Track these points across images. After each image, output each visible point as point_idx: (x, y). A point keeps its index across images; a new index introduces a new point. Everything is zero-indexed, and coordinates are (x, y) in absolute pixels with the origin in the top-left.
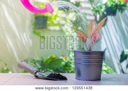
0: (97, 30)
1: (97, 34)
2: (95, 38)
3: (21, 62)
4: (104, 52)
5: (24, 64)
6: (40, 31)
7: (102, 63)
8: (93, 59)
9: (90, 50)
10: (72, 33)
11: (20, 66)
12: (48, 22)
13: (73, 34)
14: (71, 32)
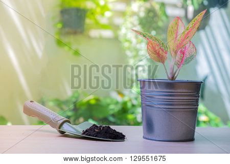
0: (187, 36)
1: (187, 45)
2: (184, 54)
3: (31, 102)
4: (202, 82)
5: (37, 106)
6: (70, 39)
7: (198, 105)
8: (179, 98)
9: (173, 78)
10: (137, 44)
11: (28, 111)
12: (88, 21)
13: (138, 46)
14: (134, 41)
